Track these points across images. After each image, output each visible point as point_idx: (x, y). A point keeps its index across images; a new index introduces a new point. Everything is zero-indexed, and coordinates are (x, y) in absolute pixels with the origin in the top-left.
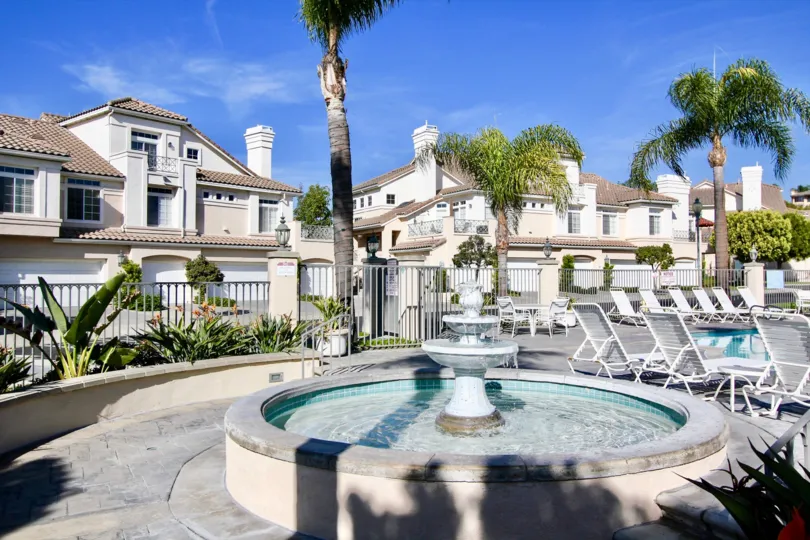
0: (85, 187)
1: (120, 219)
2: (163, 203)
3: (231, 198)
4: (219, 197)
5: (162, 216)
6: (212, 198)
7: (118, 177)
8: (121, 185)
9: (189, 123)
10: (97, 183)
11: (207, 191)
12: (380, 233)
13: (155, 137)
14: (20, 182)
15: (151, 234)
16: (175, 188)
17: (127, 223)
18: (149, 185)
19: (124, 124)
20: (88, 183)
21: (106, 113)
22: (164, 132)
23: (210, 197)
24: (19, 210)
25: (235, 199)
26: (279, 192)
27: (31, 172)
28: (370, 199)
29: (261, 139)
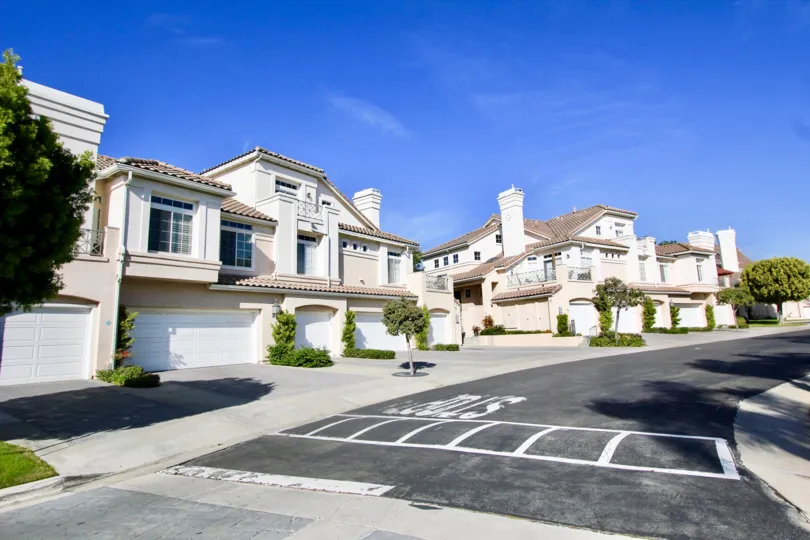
0: (238, 231)
1: (271, 266)
2: (309, 251)
3: (365, 249)
4: (355, 247)
5: (308, 265)
6: (350, 248)
7: (271, 220)
8: (273, 229)
9: (325, 175)
10: (249, 227)
11: (345, 240)
13: (294, 188)
14: (178, 217)
15: (298, 282)
16: (320, 236)
17: (278, 270)
18: (299, 231)
19: (269, 171)
20: (241, 226)
21: (251, 160)
22: (304, 183)
23: (348, 247)
24: (175, 249)
25: (368, 250)
26: (403, 245)
27: (189, 207)
28: (456, 257)
29: (371, 200)
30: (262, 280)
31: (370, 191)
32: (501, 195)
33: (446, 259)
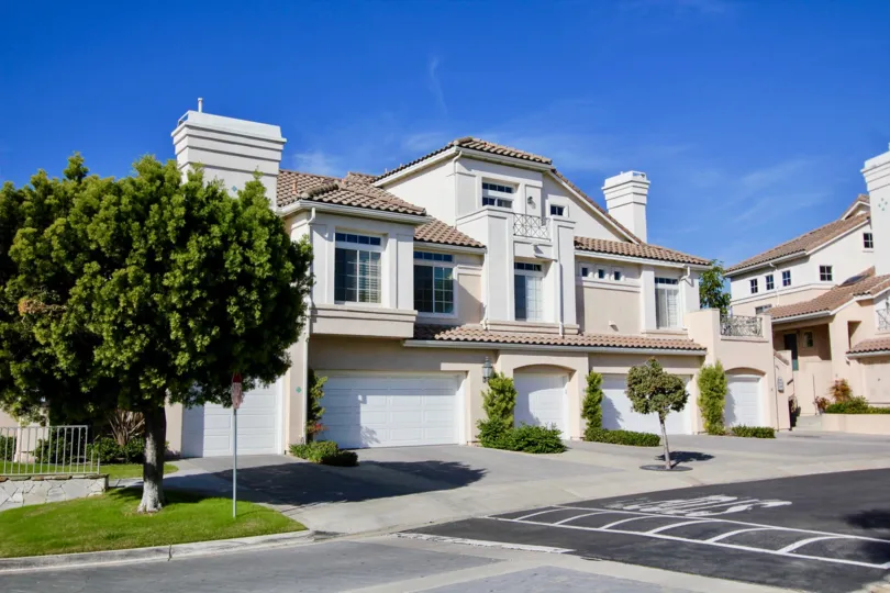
0: (434, 264)
1: (479, 310)
2: (531, 285)
3: (617, 276)
4: (601, 275)
5: (531, 306)
6: (593, 276)
7: (477, 246)
8: (481, 258)
9: (553, 166)
10: (448, 258)
11: (585, 266)
12: (827, 326)
13: (509, 190)
14: (364, 256)
15: (519, 333)
16: (548, 262)
17: (488, 316)
18: (516, 258)
19: (473, 172)
20: (438, 257)
21: (449, 159)
22: (522, 181)
23: (590, 274)
24: (363, 298)
25: (622, 278)
26: (681, 266)
27: (376, 242)
28: (787, 275)
29: (631, 190)
30: (467, 331)
31: (628, 176)
32: (868, 164)
33: (770, 279)
